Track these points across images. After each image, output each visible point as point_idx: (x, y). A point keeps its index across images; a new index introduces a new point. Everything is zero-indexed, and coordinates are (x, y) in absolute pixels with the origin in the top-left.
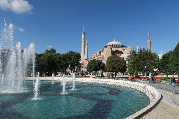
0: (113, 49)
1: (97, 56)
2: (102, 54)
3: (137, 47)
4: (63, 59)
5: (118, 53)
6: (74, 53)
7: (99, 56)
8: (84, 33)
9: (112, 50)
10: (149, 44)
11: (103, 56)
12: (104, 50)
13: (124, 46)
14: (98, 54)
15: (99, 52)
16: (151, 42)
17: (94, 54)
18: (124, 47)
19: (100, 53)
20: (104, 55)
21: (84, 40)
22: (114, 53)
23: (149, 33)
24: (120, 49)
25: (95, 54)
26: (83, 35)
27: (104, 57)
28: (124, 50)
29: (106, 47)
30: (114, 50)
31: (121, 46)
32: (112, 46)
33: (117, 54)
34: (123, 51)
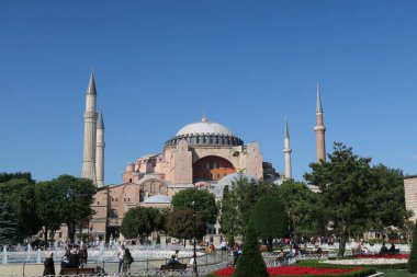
0: (198, 151)
1: (141, 176)
2: (158, 168)
3: (286, 141)
4: (43, 199)
5: (215, 165)
6: (74, 180)
7: (146, 177)
8: (94, 93)
9: (194, 154)
10: (320, 135)
11: (163, 176)
12: (168, 153)
13: (236, 142)
14: (143, 169)
15: (149, 161)
16: (324, 131)
17: (129, 169)
18: (239, 142)
19: (152, 162)
20: (166, 171)
21: (95, 116)
23: (318, 101)
24: (224, 153)
25: (134, 166)
26: (89, 99)
27: (167, 178)
28: (237, 154)
30: (202, 153)
31: (226, 141)
32: (195, 139)
33: (212, 168)
34: (233, 160)
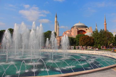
5: (82, 32)
9: (78, 29)
10: (105, 25)
12: (72, 29)
18: (87, 27)
22: (79, 32)
27: (72, 35)
29: (73, 27)
31: (84, 27)
32: (77, 27)
